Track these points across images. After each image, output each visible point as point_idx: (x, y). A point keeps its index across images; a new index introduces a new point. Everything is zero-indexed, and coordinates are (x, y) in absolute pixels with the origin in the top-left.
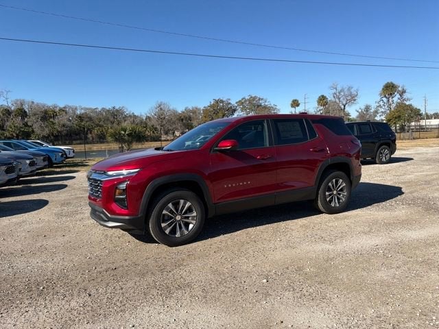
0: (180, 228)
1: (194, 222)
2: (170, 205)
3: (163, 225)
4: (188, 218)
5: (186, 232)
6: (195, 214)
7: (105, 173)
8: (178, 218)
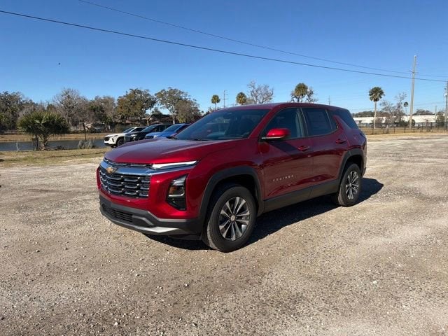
0: (235, 230)
1: (247, 222)
2: (227, 204)
3: (221, 227)
4: (241, 217)
5: (241, 234)
6: (248, 213)
7: (149, 166)
8: (233, 218)
